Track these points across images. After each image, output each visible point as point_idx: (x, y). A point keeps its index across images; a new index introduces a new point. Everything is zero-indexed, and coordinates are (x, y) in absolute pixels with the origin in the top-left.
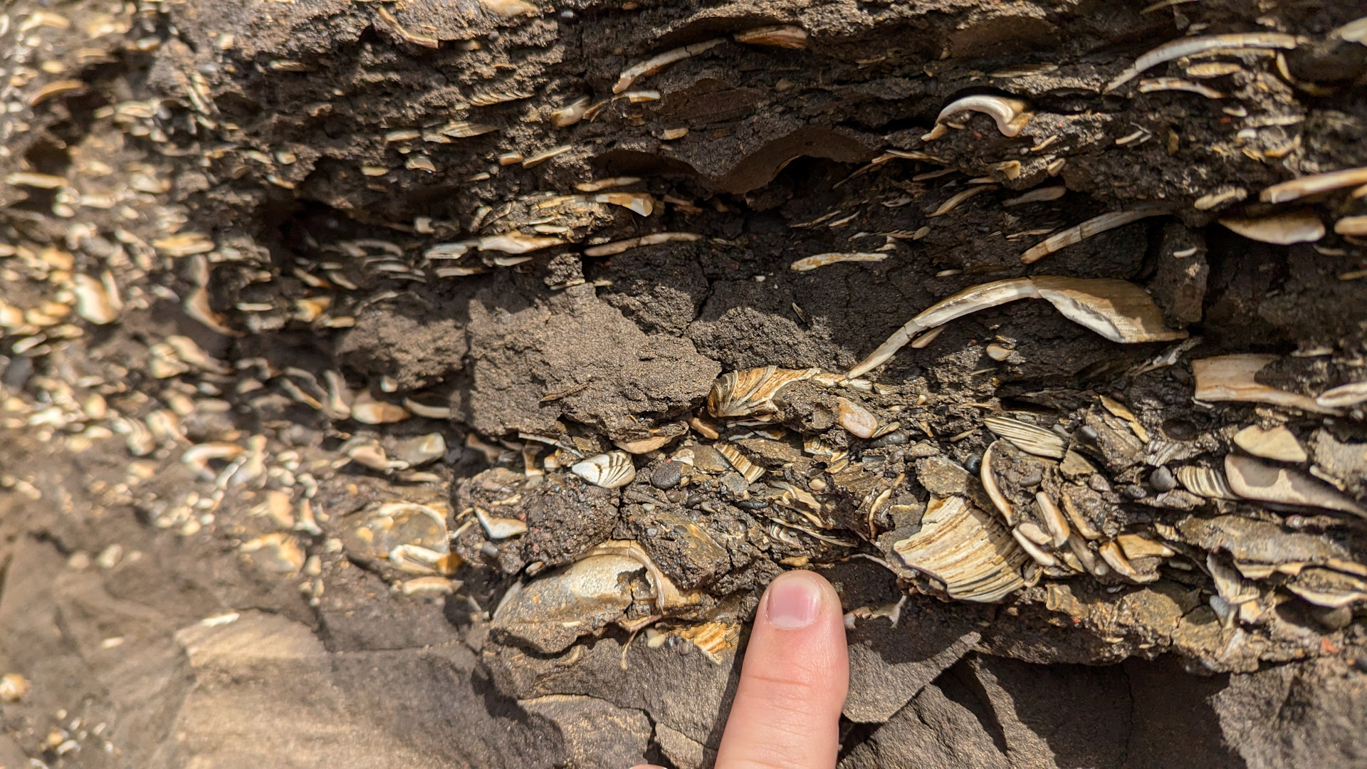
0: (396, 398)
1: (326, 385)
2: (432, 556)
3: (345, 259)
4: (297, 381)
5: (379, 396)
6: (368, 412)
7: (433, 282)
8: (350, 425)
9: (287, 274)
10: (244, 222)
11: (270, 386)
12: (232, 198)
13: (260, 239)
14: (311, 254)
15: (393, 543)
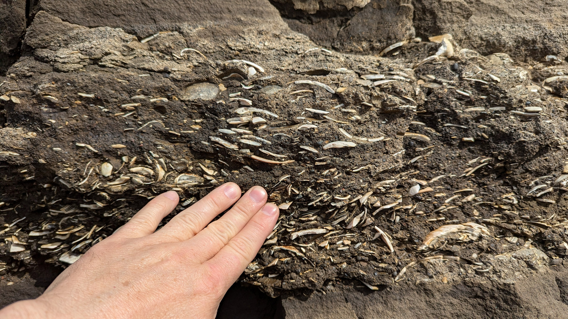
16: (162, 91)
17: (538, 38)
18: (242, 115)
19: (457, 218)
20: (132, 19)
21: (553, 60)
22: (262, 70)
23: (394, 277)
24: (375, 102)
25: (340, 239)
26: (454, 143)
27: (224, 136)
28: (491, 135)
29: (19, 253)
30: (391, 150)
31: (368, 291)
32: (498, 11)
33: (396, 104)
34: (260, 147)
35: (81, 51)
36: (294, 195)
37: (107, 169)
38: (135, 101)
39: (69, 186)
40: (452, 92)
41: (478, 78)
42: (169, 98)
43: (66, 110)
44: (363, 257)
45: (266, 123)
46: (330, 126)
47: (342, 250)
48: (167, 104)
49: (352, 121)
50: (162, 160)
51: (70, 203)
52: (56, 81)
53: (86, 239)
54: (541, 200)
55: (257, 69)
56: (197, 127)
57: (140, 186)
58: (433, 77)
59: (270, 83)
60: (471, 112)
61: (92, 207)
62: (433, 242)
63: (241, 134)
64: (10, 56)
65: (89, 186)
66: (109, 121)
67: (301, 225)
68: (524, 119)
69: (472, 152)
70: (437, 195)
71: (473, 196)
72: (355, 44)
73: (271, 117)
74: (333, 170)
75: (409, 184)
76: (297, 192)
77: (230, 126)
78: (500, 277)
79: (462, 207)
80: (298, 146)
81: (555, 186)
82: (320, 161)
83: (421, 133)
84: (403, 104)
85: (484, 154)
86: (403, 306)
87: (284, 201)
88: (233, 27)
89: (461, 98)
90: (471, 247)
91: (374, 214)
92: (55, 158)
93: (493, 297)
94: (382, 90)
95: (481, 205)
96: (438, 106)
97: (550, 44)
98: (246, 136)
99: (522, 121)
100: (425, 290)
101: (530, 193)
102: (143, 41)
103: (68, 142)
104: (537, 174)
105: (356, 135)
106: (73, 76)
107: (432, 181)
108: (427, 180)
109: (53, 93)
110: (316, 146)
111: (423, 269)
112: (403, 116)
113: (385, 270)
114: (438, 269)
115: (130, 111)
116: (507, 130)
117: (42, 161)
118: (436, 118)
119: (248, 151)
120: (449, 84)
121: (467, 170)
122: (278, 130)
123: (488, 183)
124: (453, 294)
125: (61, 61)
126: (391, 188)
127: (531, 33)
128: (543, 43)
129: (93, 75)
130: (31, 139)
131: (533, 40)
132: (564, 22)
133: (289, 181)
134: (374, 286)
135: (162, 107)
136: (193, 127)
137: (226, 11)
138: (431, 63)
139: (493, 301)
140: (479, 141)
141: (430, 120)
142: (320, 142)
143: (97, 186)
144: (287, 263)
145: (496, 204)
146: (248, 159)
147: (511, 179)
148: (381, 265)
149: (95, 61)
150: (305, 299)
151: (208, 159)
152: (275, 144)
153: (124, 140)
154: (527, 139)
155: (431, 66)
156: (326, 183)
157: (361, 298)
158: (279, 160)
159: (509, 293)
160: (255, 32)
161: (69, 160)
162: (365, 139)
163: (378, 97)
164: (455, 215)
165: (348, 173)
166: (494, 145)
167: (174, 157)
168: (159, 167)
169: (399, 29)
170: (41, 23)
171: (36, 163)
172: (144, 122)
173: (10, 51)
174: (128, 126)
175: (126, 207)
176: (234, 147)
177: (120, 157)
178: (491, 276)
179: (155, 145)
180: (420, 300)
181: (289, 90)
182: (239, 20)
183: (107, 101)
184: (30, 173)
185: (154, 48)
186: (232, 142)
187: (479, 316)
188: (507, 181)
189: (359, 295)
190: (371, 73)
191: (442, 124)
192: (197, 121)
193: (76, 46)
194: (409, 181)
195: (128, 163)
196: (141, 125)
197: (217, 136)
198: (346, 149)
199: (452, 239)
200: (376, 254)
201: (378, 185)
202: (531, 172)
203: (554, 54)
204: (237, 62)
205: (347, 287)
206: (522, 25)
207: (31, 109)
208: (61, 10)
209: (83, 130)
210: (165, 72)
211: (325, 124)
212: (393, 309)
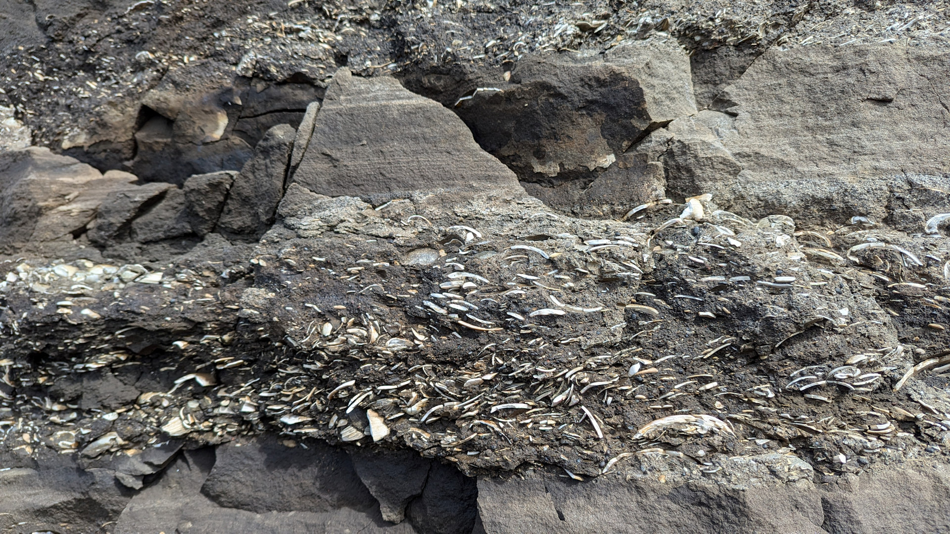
0: (64, 403)
1: (45, 401)
2: (70, 444)
3: (53, 367)
4: (35, 400)
5: (60, 403)
6: (56, 407)
7: (76, 373)
8: (51, 412)
9: (36, 370)
10: (23, 357)
11: (26, 402)
12: (22, 352)
13: (28, 362)
14: (43, 365)
15: (59, 441)
16: (385, 256)
17: (834, 195)
18: (453, 280)
19: (686, 407)
20: (370, 188)
21: (861, 222)
22: (479, 235)
23: (602, 468)
24: (591, 268)
25: (545, 418)
26: (688, 318)
27: (436, 301)
28: (733, 310)
29: (249, 413)
30: (609, 322)
31: (571, 482)
32: (783, 164)
33: (614, 271)
34: (467, 312)
35: (322, 219)
36: (499, 365)
37: (328, 329)
38: (359, 265)
39: (295, 345)
40: (683, 258)
41: (714, 242)
42: (391, 263)
43: (301, 273)
44: (567, 441)
45: (476, 288)
46: (538, 293)
47: (544, 431)
48: (388, 268)
49: (565, 289)
50: (376, 322)
51: (296, 364)
52: (296, 246)
53: (305, 401)
54: (808, 396)
55: (474, 235)
56: (414, 292)
57: (354, 347)
58: (670, 243)
59: (486, 249)
60: (707, 282)
61: (312, 367)
62: (649, 431)
63: (450, 299)
64: (267, 225)
65: (309, 344)
66: (335, 284)
67: (503, 397)
68: (775, 291)
69: (714, 330)
70: (665, 378)
71: (715, 384)
72: (594, 208)
73: (481, 282)
74: (538, 340)
75: (629, 362)
76: (501, 362)
77: (442, 291)
78: (729, 481)
79: (699, 396)
80: (505, 313)
81: (829, 379)
82: (526, 329)
83: (648, 305)
84: (623, 271)
85: (729, 333)
86: (609, 503)
87: (489, 372)
88: (463, 193)
89: (693, 266)
90: (699, 442)
91: (582, 391)
92: (286, 318)
93: (720, 506)
94: (599, 255)
95: (725, 396)
96: (668, 275)
97: (852, 202)
98: (456, 301)
99: (772, 294)
100: (637, 487)
101: (789, 386)
102: (377, 209)
103: (299, 302)
104: (803, 362)
105: (569, 303)
106: (310, 242)
107: (658, 361)
108: (653, 360)
109: (293, 257)
110: (523, 313)
111: (636, 463)
112: (625, 284)
113: (590, 458)
114: (653, 464)
115: (355, 274)
116: (751, 303)
117: (275, 319)
118: (665, 288)
119: (456, 316)
120: (684, 250)
121: (706, 351)
122: (486, 295)
123: (735, 369)
124: (672, 498)
125: (303, 228)
126: (604, 365)
127: (824, 189)
128: (844, 201)
129: (327, 240)
130: (270, 299)
131: (828, 198)
132: (874, 175)
133: (493, 349)
134: (576, 474)
135: (383, 271)
136: (410, 291)
137: (460, 177)
138: (673, 227)
139: (720, 512)
140: (720, 317)
141: (661, 291)
142: (527, 308)
143: (317, 345)
144: (485, 439)
145: (746, 397)
146: (455, 323)
147: (765, 366)
148: (585, 452)
149: (332, 228)
150: (501, 483)
151: (422, 324)
152: (482, 310)
153: (345, 302)
154: (776, 315)
155: (672, 230)
156: (530, 354)
157: (563, 489)
158: (485, 327)
159: (737, 501)
160: (485, 198)
161: (297, 319)
162: (579, 309)
163: (594, 263)
164: (685, 403)
165: (556, 344)
166: (738, 322)
167: (388, 320)
168: (372, 328)
169: (645, 189)
170: (293, 194)
171: (271, 322)
172: (366, 285)
173: (268, 220)
174: (350, 288)
175: (342, 368)
176: (443, 311)
177: (339, 318)
178: (719, 479)
179: (372, 307)
180: (631, 501)
181: (503, 255)
182: (472, 187)
183: (335, 265)
184: (264, 331)
185: (386, 215)
186: (442, 307)
187: (704, 530)
188: (762, 368)
189: (561, 486)
190: (595, 238)
191: (672, 296)
192: (415, 286)
193: (317, 214)
194: (629, 359)
195: (346, 324)
196: (362, 288)
197: (429, 300)
198: (552, 317)
199: (673, 430)
200: (581, 438)
201: (590, 361)
202: (792, 359)
203: (861, 215)
204: (458, 228)
205: (549, 475)
206: (812, 180)
207: (273, 271)
208: (310, 182)
209: (313, 291)
210: (390, 237)
211: (533, 291)
212: (595, 505)
